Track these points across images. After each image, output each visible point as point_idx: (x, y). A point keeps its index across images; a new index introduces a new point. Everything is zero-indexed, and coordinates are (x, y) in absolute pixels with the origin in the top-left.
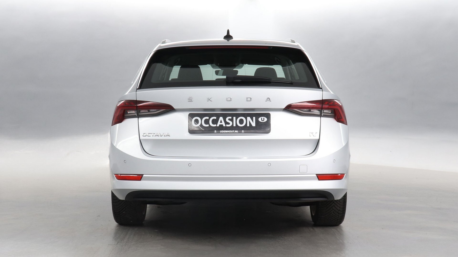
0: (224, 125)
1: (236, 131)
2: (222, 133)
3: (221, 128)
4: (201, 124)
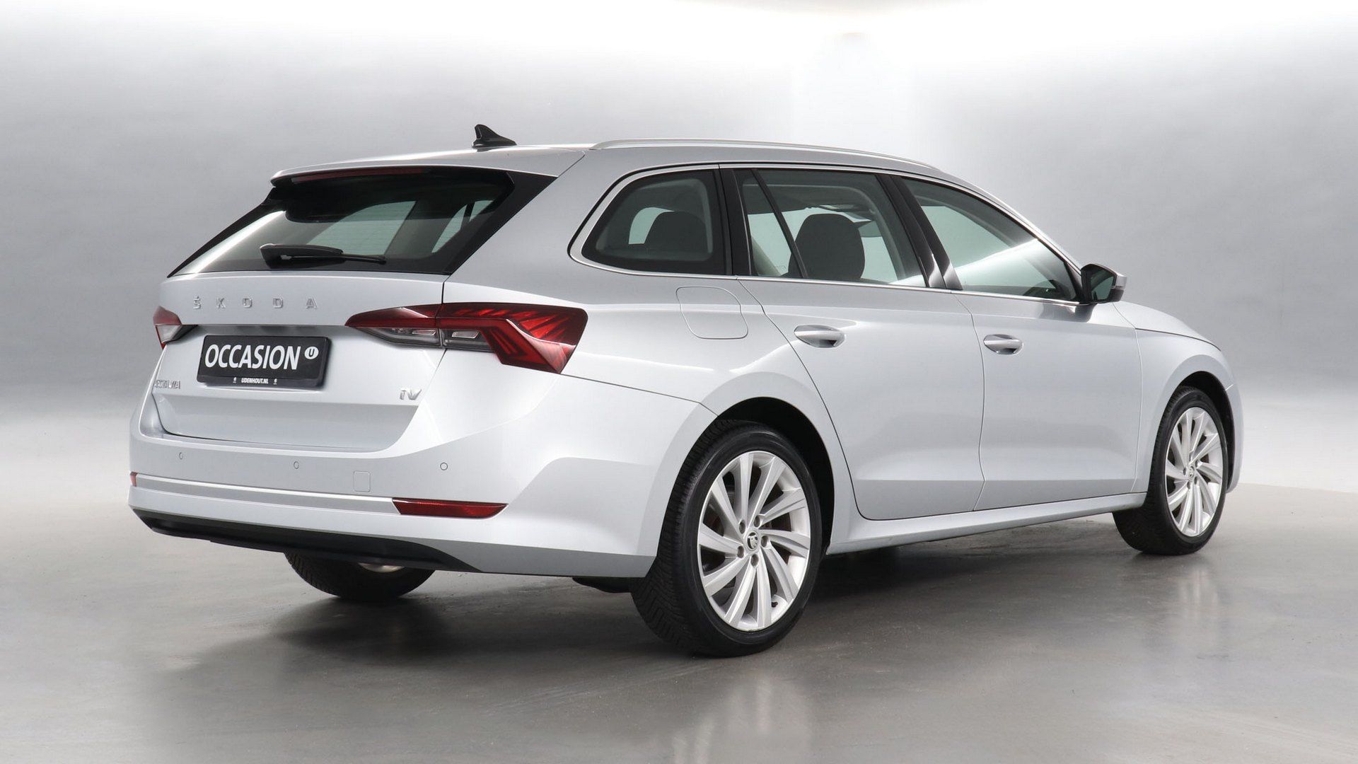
0: (249, 366)
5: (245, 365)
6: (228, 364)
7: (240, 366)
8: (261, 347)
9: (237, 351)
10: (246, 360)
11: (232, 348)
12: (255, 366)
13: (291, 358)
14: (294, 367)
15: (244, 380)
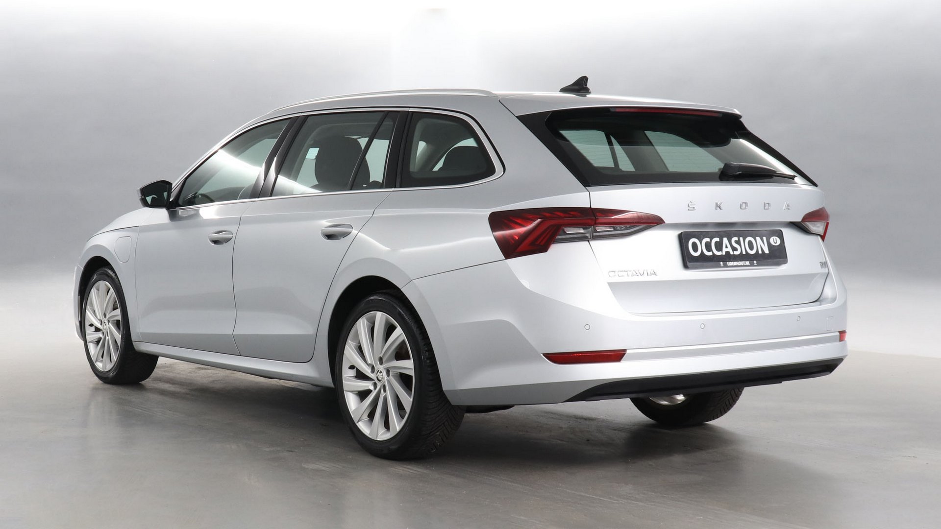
0: (732, 253)
1: (747, 263)
2: (730, 266)
3: (728, 257)
4: (702, 252)
5: (727, 253)
6: (713, 252)
7: (724, 253)
8: (736, 239)
9: (716, 242)
10: (726, 249)
11: (711, 240)
12: (737, 253)
13: (761, 245)
14: (767, 251)
15: (729, 264)
